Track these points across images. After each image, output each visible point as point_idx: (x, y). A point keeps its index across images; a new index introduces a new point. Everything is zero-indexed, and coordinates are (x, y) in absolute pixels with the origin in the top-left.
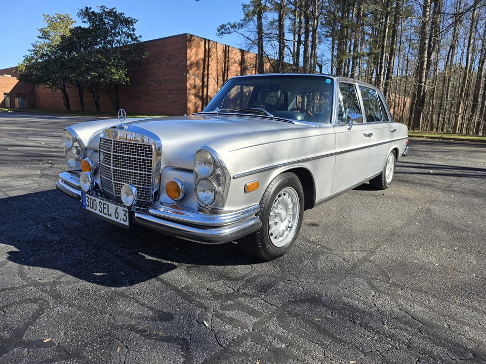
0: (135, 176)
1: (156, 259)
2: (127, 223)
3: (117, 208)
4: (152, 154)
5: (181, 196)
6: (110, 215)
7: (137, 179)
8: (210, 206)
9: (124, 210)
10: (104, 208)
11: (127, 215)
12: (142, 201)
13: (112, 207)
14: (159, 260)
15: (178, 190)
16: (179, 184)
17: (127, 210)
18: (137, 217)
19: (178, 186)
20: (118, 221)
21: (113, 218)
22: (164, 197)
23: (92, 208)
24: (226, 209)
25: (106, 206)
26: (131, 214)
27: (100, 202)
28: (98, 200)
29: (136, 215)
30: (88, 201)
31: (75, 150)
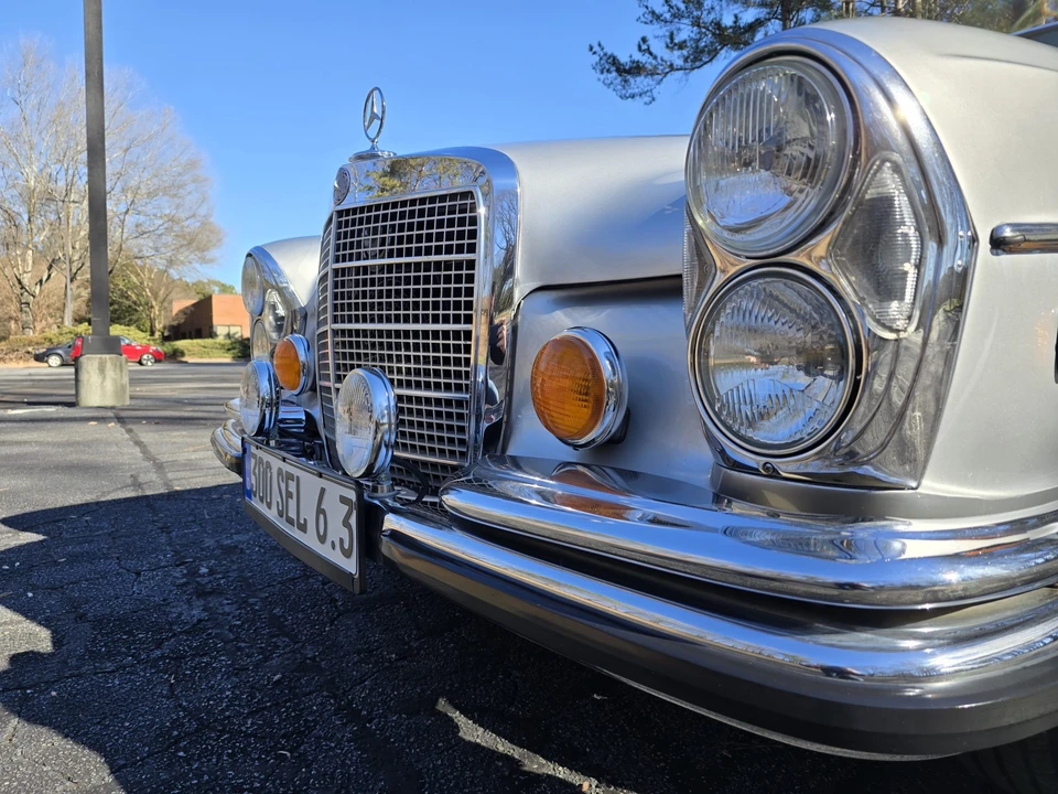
1: (502, 746)
2: (350, 565)
3: (323, 491)
5: (610, 420)
6: (303, 528)
9: (344, 500)
10: (289, 495)
11: (353, 521)
13: (310, 482)
14: (516, 752)
15: (593, 392)
16: (601, 350)
17: (352, 495)
18: (396, 536)
19: (594, 362)
20: (324, 551)
21: (309, 540)
22: (530, 435)
23: (261, 500)
24: (932, 485)
25: (292, 487)
26: (369, 518)
27: (280, 471)
28: (276, 464)
29: (391, 522)
30: (255, 474)
31: (271, 318)
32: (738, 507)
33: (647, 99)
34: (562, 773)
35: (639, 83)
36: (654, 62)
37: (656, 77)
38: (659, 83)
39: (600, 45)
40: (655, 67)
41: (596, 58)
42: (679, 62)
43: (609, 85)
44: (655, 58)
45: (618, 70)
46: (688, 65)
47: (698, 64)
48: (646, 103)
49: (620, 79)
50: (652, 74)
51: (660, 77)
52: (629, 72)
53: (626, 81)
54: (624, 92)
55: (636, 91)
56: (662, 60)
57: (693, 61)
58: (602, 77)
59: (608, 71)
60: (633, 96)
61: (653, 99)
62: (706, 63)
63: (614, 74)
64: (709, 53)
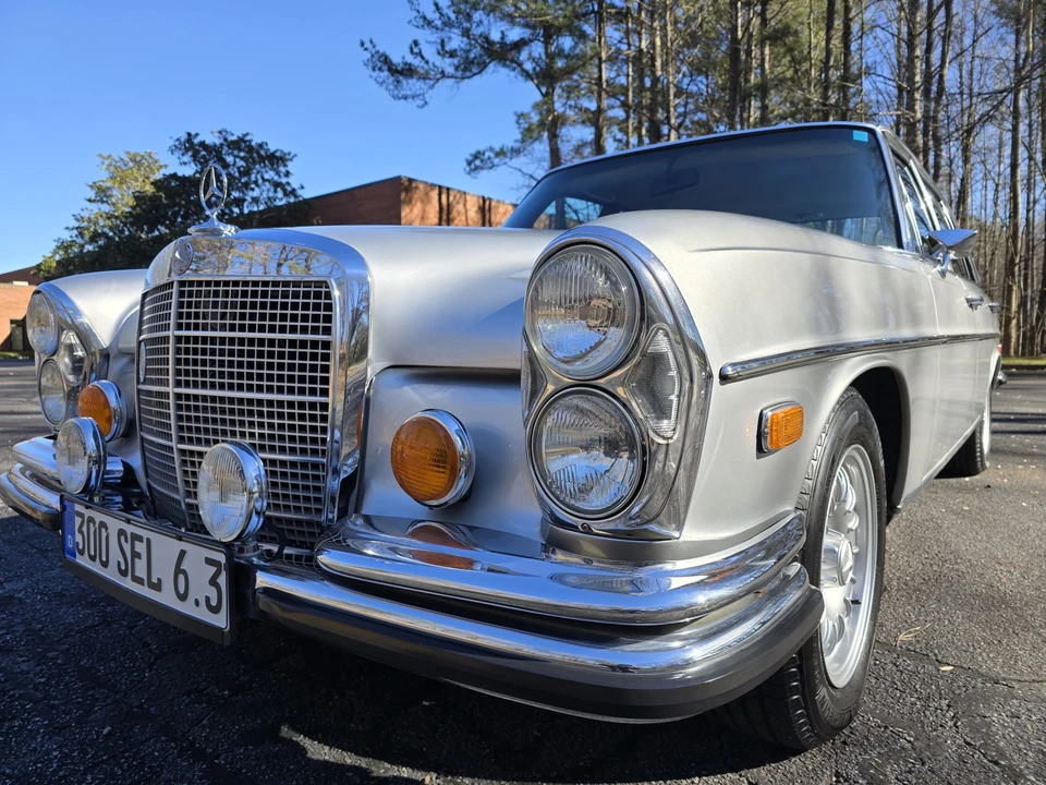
0: (261, 414)
1: (349, 759)
2: (221, 620)
3: (183, 553)
4: (328, 319)
5: (462, 484)
6: (157, 587)
7: (271, 426)
8: (616, 523)
9: (209, 561)
10: (136, 555)
11: (222, 580)
12: (289, 521)
13: (165, 547)
14: (362, 762)
15: (445, 457)
16: (452, 428)
17: (221, 558)
18: (268, 591)
19: (447, 437)
20: (187, 608)
21: (167, 598)
22: (385, 494)
23: (93, 558)
24: (690, 534)
25: (141, 548)
26: (240, 576)
27: (121, 532)
28: (115, 525)
29: (263, 580)
30: (81, 532)
31: (67, 360)
32: (560, 556)
33: (419, 102)
34: (405, 772)
35: (412, 85)
36: (426, 66)
37: (428, 81)
38: (432, 87)
39: (371, 42)
40: (427, 73)
41: (367, 55)
42: (450, 70)
43: (381, 84)
44: (427, 62)
45: (390, 70)
46: (459, 74)
47: (468, 74)
48: (418, 106)
49: (392, 79)
50: (425, 77)
51: (432, 82)
52: (401, 73)
53: (398, 82)
54: (396, 92)
55: (409, 93)
56: (434, 65)
57: (465, 70)
58: (375, 74)
59: (380, 69)
60: (405, 98)
61: (426, 103)
62: (475, 74)
63: (386, 73)
64: (478, 64)
